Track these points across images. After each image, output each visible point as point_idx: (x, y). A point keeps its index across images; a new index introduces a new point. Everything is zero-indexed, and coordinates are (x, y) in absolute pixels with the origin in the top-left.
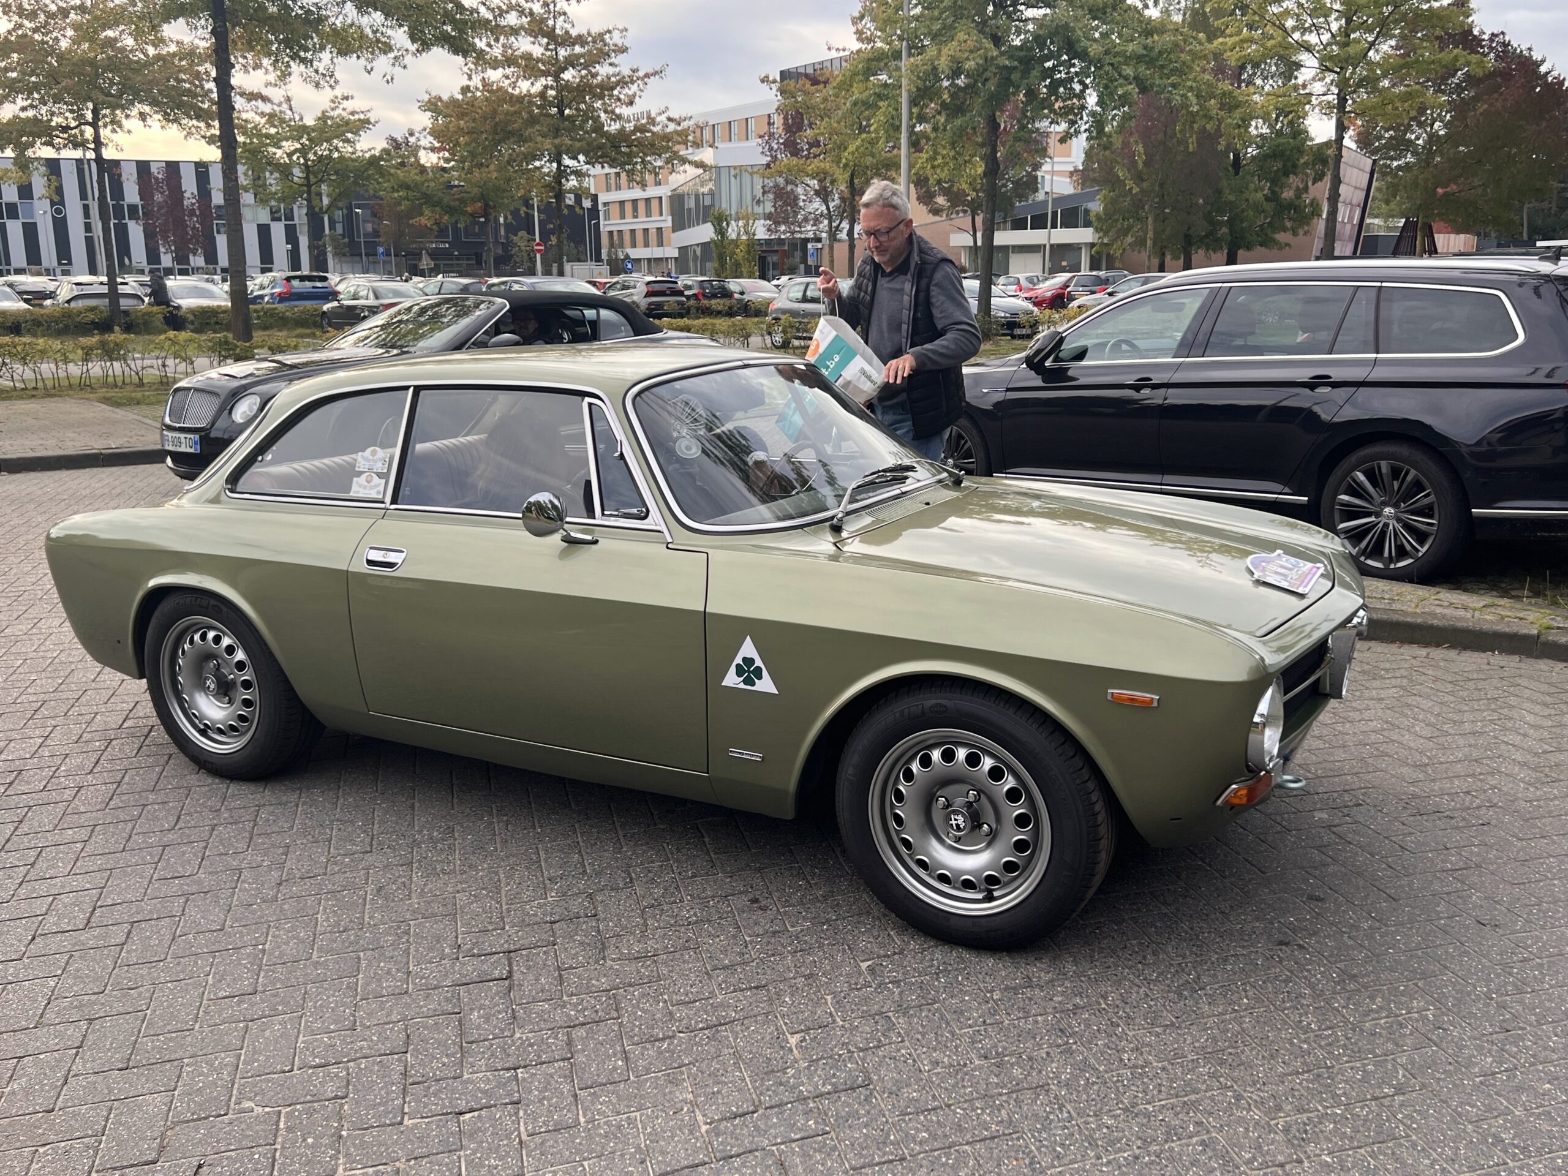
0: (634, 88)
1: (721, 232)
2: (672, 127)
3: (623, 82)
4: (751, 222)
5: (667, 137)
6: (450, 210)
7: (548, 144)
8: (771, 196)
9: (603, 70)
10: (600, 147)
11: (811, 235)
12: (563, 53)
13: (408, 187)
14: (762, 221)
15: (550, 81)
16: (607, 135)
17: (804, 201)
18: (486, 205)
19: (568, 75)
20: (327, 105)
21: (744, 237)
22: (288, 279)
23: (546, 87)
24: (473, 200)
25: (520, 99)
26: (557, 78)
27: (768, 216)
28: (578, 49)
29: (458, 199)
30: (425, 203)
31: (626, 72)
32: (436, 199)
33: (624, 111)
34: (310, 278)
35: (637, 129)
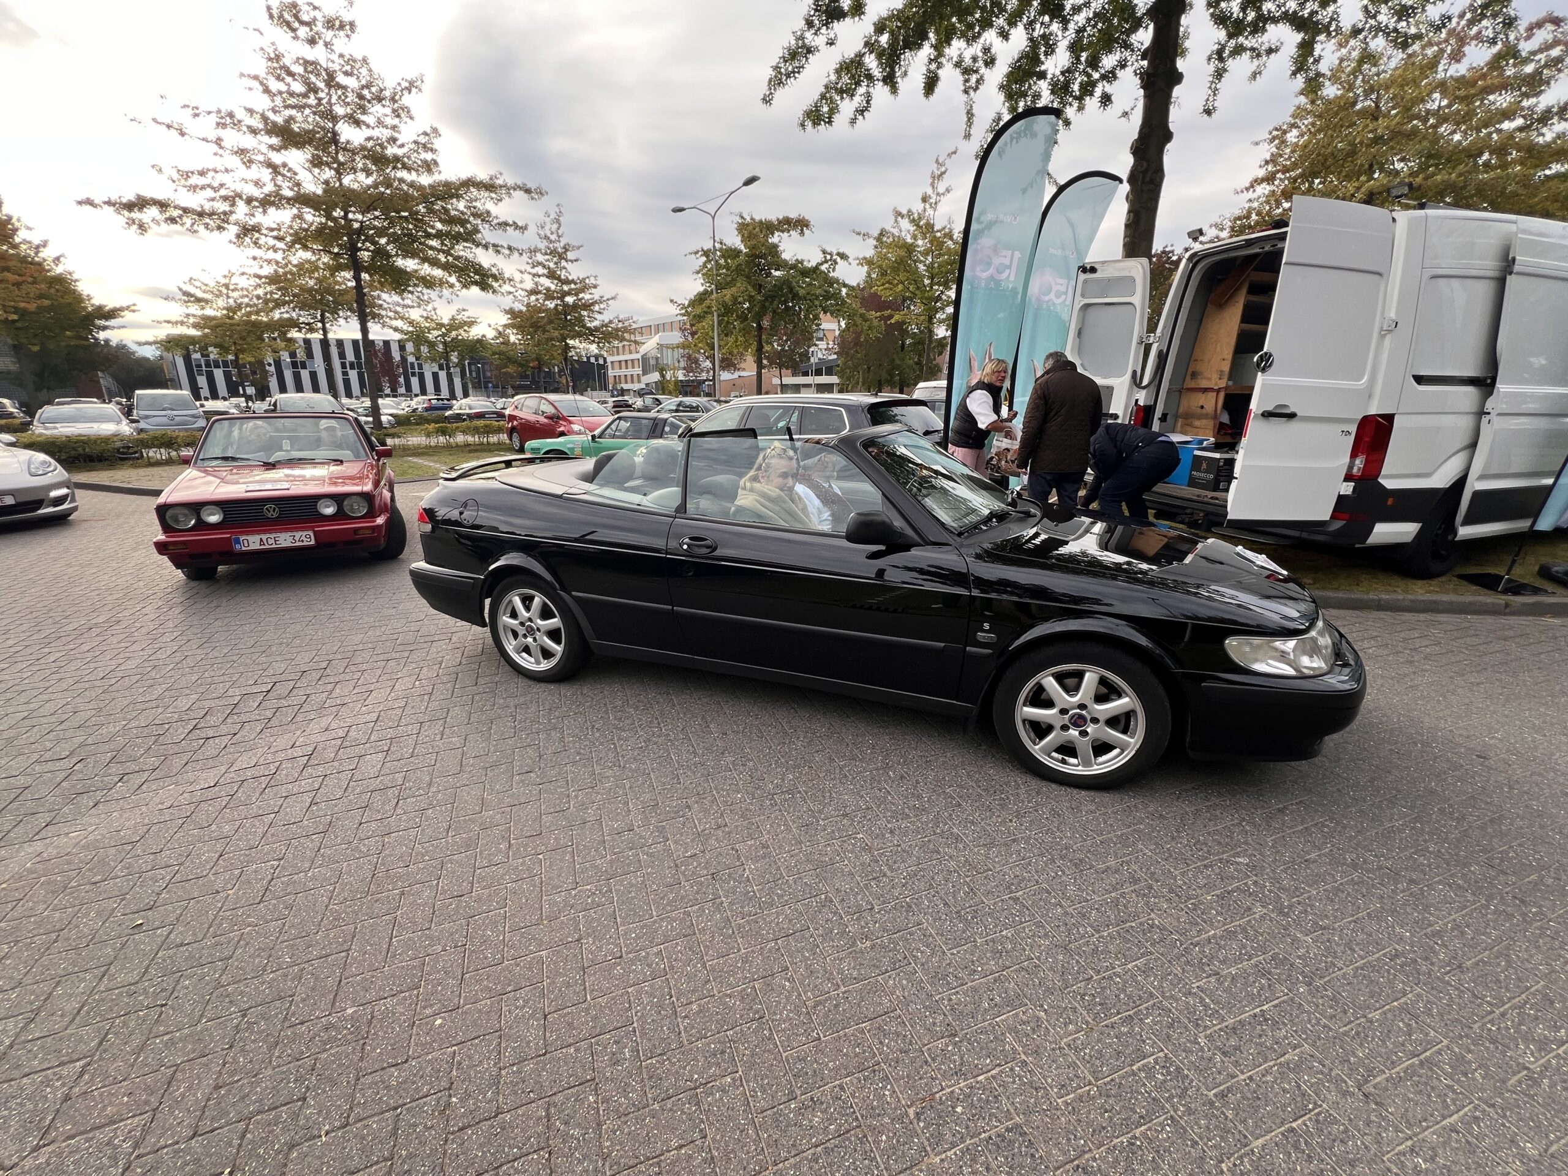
0: (602, 306)
1: (663, 376)
2: (620, 325)
3: (593, 304)
4: (676, 372)
5: (617, 330)
6: (520, 365)
7: (556, 334)
8: (685, 359)
9: (586, 296)
10: (585, 334)
12: (566, 288)
14: (681, 371)
15: (559, 302)
16: (589, 329)
18: (540, 363)
19: (569, 300)
20: (454, 313)
23: (557, 305)
25: (547, 310)
26: (563, 301)
27: (684, 369)
28: (573, 286)
29: (526, 360)
30: (509, 361)
31: (597, 297)
32: (517, 359)
33: (597, 316)
35: (603, 326)
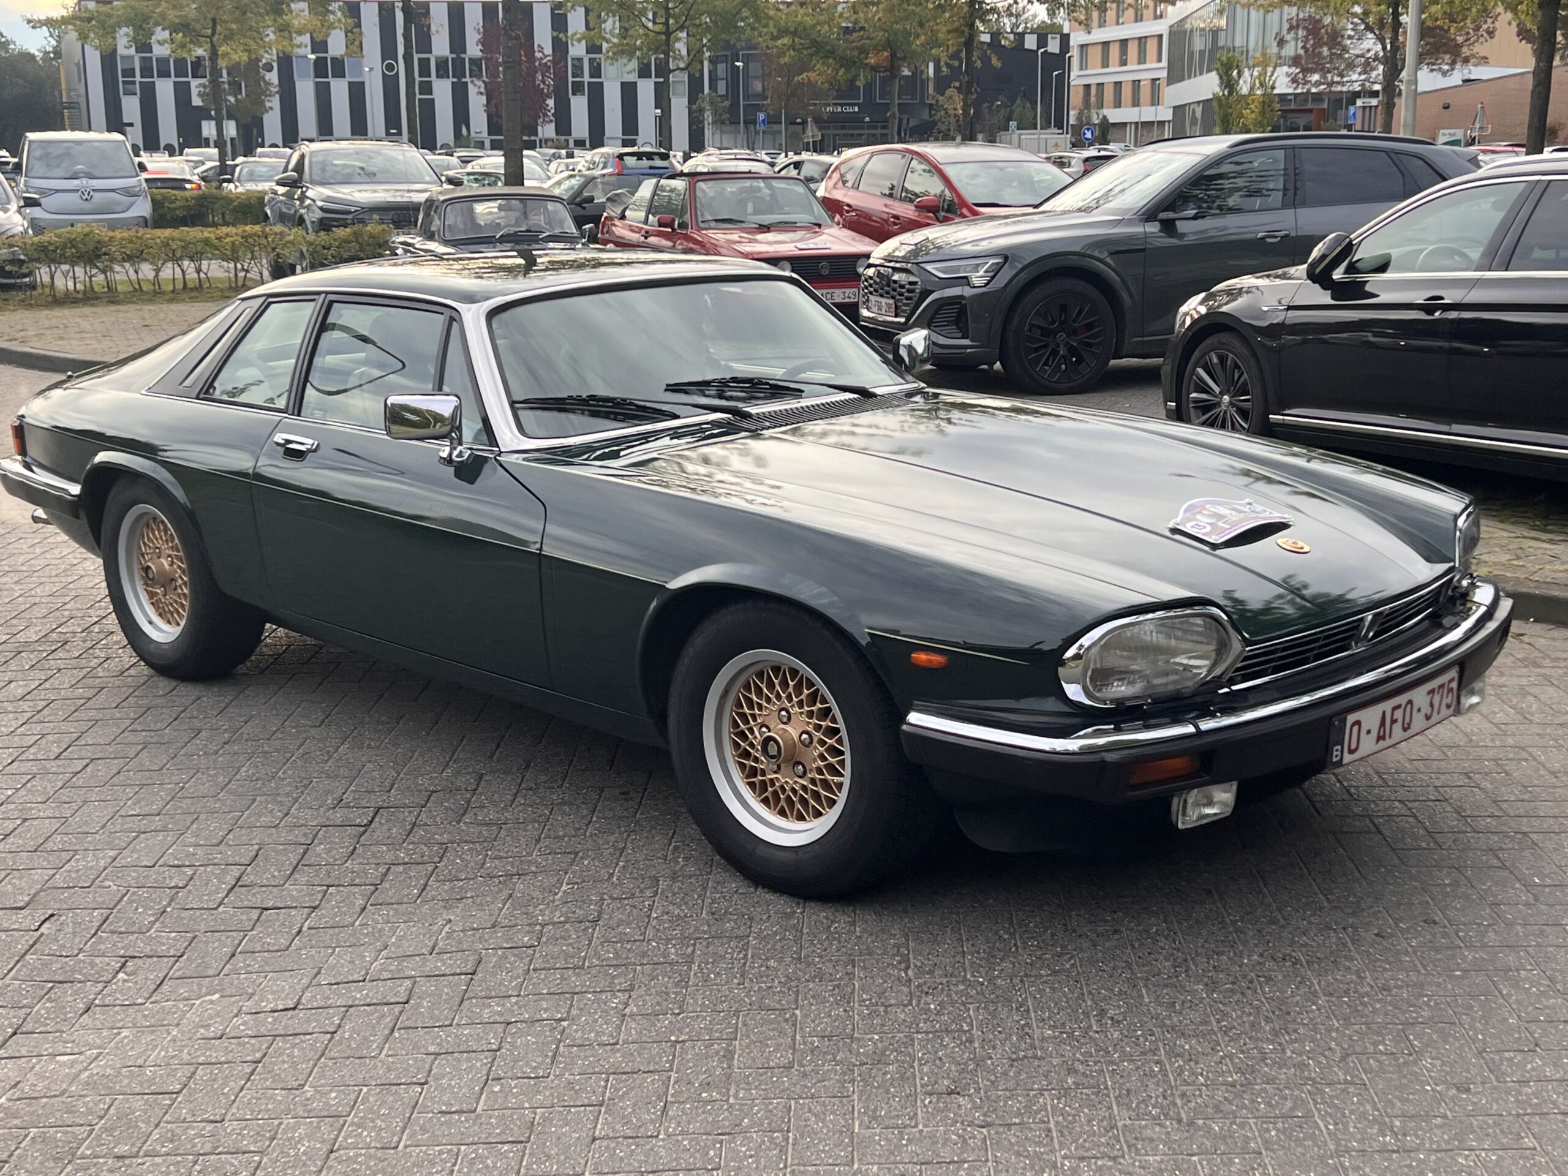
1: (1229, 84)
4: (1270, 69)
6: (846, 63)
8: (1301, 33)
11: (1357, 87)
13: (795, 33)
14: (1285, 69)
17: (1350, 37)
18: (893, 55)
21: (1259, 92)
22: (621, 157)
24: (877, 49)
27: (1295, 61)
29: (857, 48)
30: (817, 52)
32: (828, 47)
34: (649, 156)
